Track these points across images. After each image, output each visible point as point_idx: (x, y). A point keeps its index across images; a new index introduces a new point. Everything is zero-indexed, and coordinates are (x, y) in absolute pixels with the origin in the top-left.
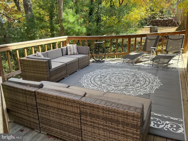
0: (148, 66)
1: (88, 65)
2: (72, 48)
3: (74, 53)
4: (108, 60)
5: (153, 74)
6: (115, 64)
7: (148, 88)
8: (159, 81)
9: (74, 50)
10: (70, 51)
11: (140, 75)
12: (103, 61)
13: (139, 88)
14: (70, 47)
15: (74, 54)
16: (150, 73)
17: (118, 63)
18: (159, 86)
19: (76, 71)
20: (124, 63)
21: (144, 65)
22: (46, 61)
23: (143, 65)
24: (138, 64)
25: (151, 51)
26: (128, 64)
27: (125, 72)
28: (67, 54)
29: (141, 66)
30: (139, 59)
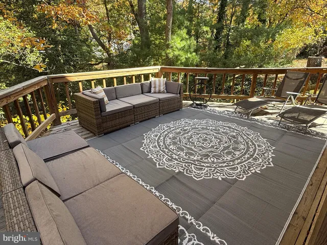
0: (272, 124)
1: (179, 110)
2: (157, 83)
3: (159, 90)
4: (215, 105)
5: (269, 139)
6: (220, 113)
7: (239, 168)
8: (270, 156)
9: (160, 86)
10: (155, 87)
11: (245, 137)
12: (206, 107)
13: (224, 165)
14: (155, 82)
15: (159, 92)
16: (264, 138)
17: (226, 112)
18: (265, 167)
19: (155, 117)
20: (236, 113)
21: (265, 121)
22: (95, 100)
23: (266, 119)
24: (256, 118)
25: (286, 98)
26: (241, 115)
27: (224, 129)
28: (150, 92)
29: (258, 122)
30: (266, 109)
